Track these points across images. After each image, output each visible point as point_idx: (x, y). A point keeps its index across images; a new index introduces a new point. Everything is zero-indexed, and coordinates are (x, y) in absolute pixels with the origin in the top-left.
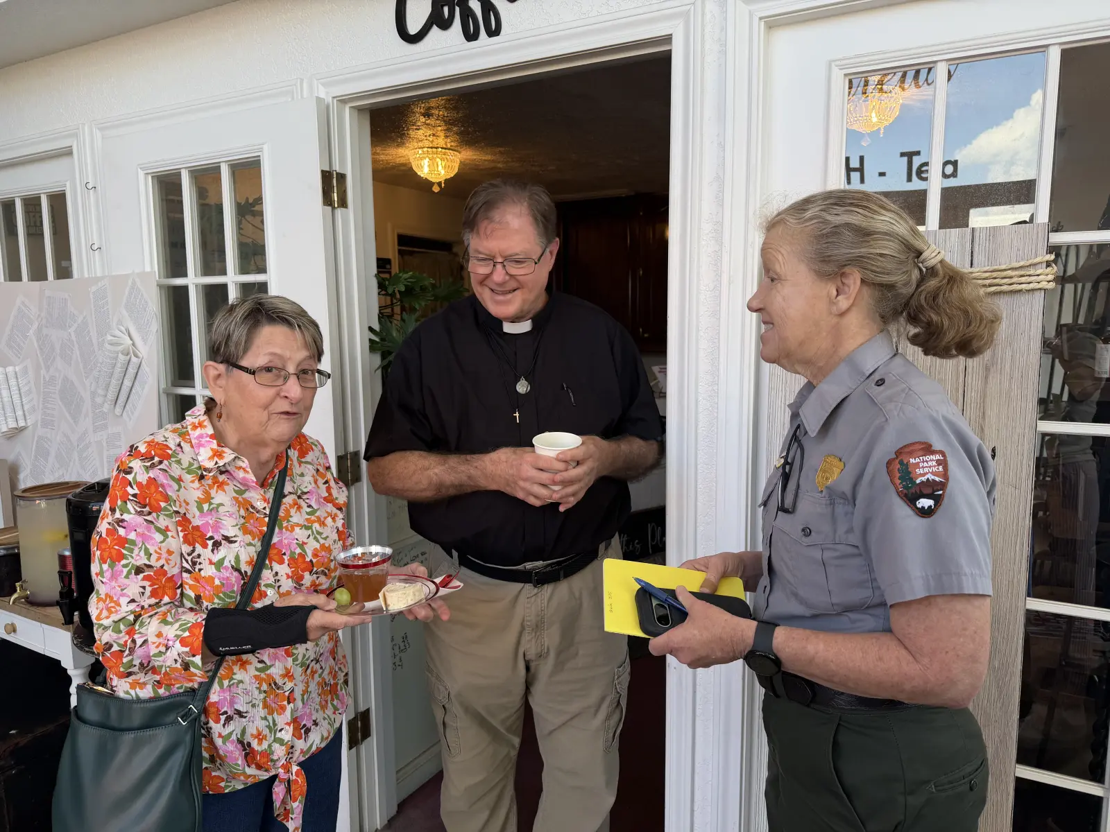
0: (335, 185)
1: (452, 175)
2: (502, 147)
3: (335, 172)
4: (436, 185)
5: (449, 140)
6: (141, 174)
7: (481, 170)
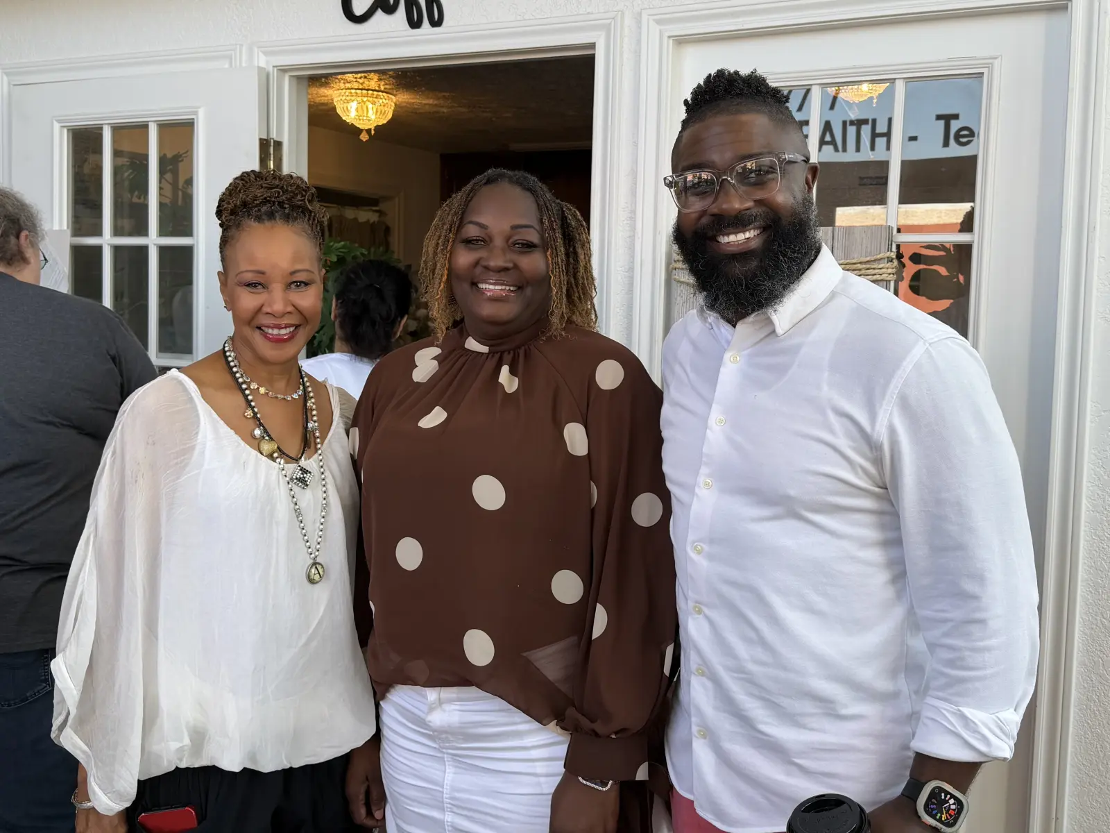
0: (272, 152)
1: (385, 122)
2: (446, 92)
3: (272, 141)
4: (364, 132)
5: (383, 83)
6: (57, 126)
7: (420, 113)
